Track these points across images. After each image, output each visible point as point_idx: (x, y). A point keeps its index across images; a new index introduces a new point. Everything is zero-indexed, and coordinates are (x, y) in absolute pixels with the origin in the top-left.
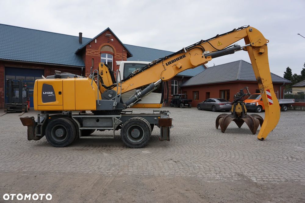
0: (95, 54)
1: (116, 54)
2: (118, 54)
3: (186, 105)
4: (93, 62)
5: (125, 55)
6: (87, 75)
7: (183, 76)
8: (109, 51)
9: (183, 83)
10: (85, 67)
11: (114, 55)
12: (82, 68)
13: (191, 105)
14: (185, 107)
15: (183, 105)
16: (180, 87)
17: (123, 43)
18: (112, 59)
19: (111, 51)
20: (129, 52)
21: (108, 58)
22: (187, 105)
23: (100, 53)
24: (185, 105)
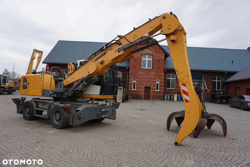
0: (137, 56)
1: (155, 55)
2: (156, 55)
3: (223, 101)
4: (135, 62)
5: (163, 55)
6: (131, 72)
7: (226, 72)
8: (148, 52)
9: (227, 79)
10: (129, 66)
11: (153, 56)
12: (127, 67)
13: (229, 101)
14: (221, 102)
15: (219, 100)
16: (223, 83)
17: (160, 45)
18: (151, 59)
19: (151, 52)
20: (166, 53)
21: (148, 58)
22: (226, 101)
23: (142, 55)
24: (221, 101)
